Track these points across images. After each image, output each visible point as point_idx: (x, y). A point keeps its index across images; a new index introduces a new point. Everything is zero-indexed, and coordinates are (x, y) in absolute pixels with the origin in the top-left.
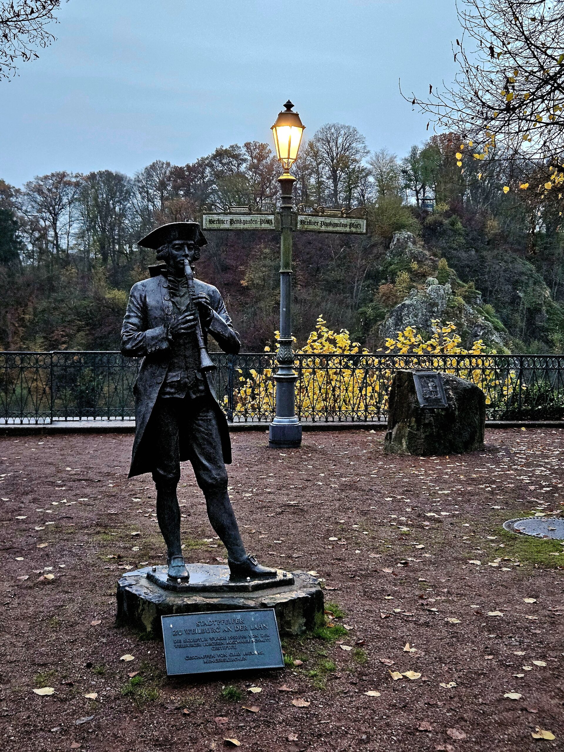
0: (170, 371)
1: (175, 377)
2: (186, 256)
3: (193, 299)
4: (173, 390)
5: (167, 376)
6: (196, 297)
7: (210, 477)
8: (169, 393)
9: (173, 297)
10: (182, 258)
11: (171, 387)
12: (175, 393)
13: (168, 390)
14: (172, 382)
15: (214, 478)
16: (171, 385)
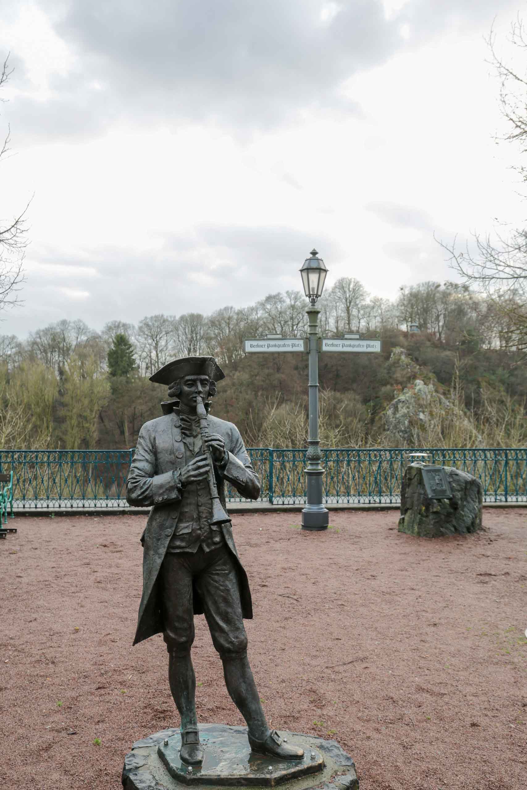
0: (180, 521)
1: (186, 528)
2: (200, 392)
3: (206, 441)
4: (183, 544)
5: (177, 528)
6: (210, 438)
7: (226, 640)
8: (179, 547)
9: (184, 438)
10: (194, 395)
11: (182, 540)
12: (186, 547)
13: (178, 543)
14: (183, 534)
15: (231, 643)
16: (182, 537)
